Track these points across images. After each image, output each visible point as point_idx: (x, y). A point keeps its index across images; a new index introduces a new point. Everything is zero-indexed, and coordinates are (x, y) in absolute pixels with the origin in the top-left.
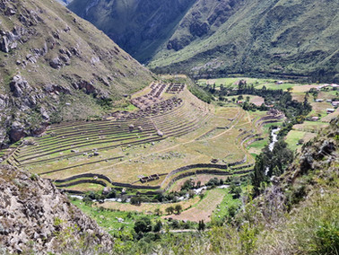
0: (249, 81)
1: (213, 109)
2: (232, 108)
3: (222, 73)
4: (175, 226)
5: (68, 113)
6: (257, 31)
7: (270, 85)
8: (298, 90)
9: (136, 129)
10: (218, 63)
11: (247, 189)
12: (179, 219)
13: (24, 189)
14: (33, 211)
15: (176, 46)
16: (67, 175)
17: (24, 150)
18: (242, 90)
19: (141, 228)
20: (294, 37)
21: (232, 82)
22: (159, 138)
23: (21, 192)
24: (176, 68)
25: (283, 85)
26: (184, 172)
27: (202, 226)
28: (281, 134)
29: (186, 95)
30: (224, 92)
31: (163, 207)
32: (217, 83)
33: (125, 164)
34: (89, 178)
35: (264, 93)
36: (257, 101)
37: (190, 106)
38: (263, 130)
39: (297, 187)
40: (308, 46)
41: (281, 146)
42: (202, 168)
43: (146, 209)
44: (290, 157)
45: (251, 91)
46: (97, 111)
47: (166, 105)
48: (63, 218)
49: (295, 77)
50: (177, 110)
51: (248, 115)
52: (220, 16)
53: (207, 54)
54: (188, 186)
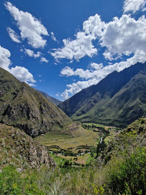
0: (95, 125)
1: (86, 131)
2: (91, 131)
3: (88, 122)
4: (76, 164)
5: (53, 129)
6: (96, 114)
7: (99, 126)
8: (106, 128)
9: (68, 135)
10: (87, 120)
11: (95, 155)
12: (77, 162)
13: (39, 148)
14: (39, 155)
15: (78, 115)
16: (50, 145)
17: (41, 137)
18: (93, 127)
19: (66, 164)
20: (104, 115)
21: (91, 124)
22: (73, 137)
23: (38, 149)
24: (78, 120)
25: (102, 126)
26: (79, 147)
27: (83, 165)
28: (103, 139)
29: (80, 126)
30: (89, 127)
31: (73, 158)
32: (87, 124)
33: (64, 144)
34: (55, 147)
35: (98, 128)
36: (97, 130)
37: (81, 129)
38: (99, 137)
39: (108, 155)
40: (108, 117)
41: (103, 142)
42: (84, 147)
43: (68, 158)
44: (106, 146)
45: (95, 127)
46: (59, 129)
47: (75, 129)
48: (46, 158)
49: (105, 125)
50: (78, 130)
51: (95, 133)
52: (88, 110)
53: (85, 118)
54: (80, 152)
